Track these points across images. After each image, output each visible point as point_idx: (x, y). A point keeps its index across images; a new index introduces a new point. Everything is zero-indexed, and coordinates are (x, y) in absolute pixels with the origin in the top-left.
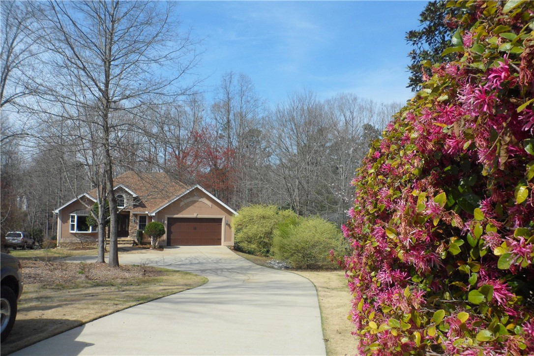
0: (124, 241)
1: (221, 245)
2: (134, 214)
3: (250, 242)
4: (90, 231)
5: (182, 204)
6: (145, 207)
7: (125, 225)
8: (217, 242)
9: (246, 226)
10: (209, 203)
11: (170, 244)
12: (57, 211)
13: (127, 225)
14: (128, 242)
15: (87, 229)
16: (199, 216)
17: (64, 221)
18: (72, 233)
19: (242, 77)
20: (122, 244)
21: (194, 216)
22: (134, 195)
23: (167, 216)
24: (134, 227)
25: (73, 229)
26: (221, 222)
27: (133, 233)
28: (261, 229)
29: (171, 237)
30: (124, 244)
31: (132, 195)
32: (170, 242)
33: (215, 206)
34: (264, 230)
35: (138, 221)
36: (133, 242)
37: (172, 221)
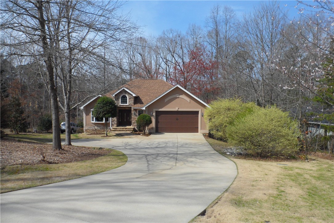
0: (127, 129)
1: (198, 132)
2: (134, 109)
3: (218, 130)
4: (104, 122)
5: (166, 100)
6: (143, 104)
7: (129, 117)
8: (195, 130)
9: (214, 117)
10: (188, 99)
11: (157, 131)
12: (82, 108)
13: (130, 117)
14: (129, 130)
15: (102, 120)
16: (180, 110)
17: (87, 114)
18: (92, 123)
19: (226, 9)
20: (124, 131)
21: (176, 109)
22: (134, 95)
23: (155, 110)
24: (134, 118)
25: (93, 121)
26: (198, 114)
27: (134, 123)
28: (226, 119)
29: (159, 126)
30: (126, 131)
31: (132, 95)
32: (158, 130)
33: (192, 101)
34: (228, 120)
35: (137, 114)
36: (132, 129)
37: (158, 114)
